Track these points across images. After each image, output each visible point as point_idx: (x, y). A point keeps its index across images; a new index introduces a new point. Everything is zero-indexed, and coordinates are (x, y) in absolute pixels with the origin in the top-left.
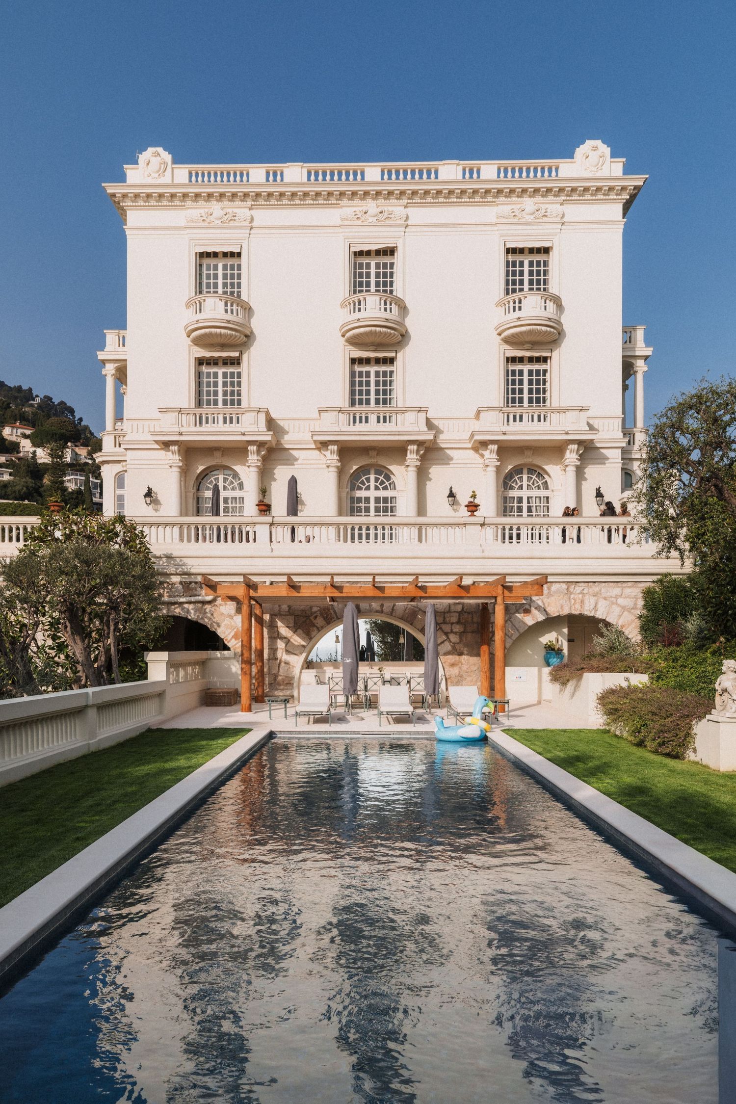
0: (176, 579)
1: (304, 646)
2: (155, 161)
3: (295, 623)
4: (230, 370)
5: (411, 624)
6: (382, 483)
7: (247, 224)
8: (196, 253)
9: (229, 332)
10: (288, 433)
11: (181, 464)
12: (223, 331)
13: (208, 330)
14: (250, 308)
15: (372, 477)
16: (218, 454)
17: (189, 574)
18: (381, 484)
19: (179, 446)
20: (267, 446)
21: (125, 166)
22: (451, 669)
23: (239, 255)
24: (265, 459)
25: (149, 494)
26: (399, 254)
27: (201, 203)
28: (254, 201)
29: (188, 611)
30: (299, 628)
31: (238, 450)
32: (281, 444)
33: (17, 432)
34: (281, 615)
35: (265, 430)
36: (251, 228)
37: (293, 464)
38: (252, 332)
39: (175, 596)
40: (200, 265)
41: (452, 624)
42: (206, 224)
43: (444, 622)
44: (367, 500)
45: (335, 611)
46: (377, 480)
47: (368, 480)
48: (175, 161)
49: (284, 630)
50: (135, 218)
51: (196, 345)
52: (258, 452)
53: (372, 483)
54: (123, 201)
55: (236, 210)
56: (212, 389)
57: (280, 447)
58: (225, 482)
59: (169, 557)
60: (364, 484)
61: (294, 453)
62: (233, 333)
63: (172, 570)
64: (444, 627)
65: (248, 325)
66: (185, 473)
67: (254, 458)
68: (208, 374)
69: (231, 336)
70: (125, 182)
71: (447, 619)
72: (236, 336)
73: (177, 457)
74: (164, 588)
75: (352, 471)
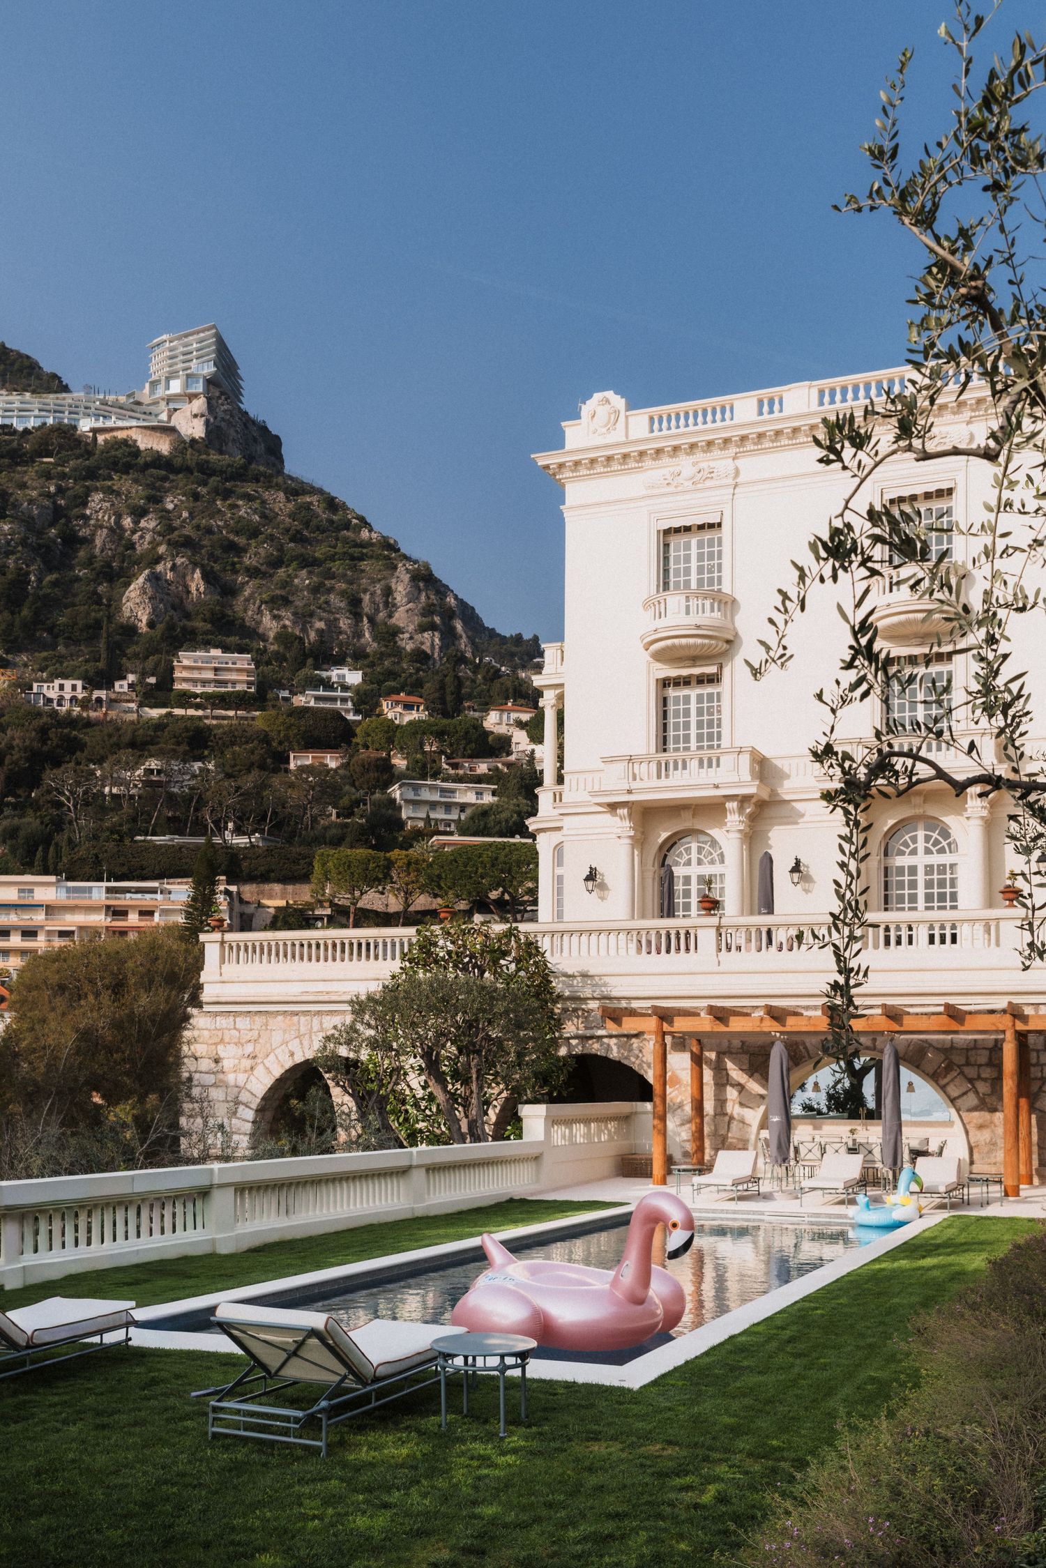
0: (593, 1005)
1: (762, 1097)
2: (602, 411)
3: (751, 1065)
4: (708, 690)
5: (918, 1067)
6: (936, 843)
7: (730, 481)
8: (659, 532)
9: (699, 641)
10: (788, 777)
11: (632, 833)
12: (691, 641)
13: (669, 642)
14: (734, 601)
15: (921, 834)
16: (687, 815)
17: (610, 998)
18: (934, 845)
19: (630, 809)
20: (754, 800)
21: (563, 424)
22: (978, 1133)
23: (719, 525)
24: (754, 819)
25: (592, 876)
26: (958, 496)
27: (666, 460)
28: (738, 446)
29: (609, 1048)
30: (756, 1071)
31: (712, 808)
32: (778, 794)
33: (509, 718)
34: (731, 1053)
35: (749, 778)
36: (736, 486)
37: (797, 823)
38: (736, 635)
39: (592, 1028)
40: (667, 546)
41: (980, 1066)
42: (671, 489)
43: (968, 1064)
44: (913, 870)
45: (806, 1048)
46: (927, 839)
47: (914, 839)
48: (631, 406)
49: (736, 1073)
50: (576, 492)
51: (658, 661)
52: (741, 809)
53: (921, 845)
54: (560, 473)
55: (712, 464)
56: (681, 720)
57: (777, 799)
58: (699, 853)
59: (585, 975)
60: (907, 846)
61: (798, 806)
62: (706, 641)
63: (587, 992)
64: (967, 1070)
65: (730, 626)
66: (642, 844)
67: (735, 819)
68: (677, 699)
69: (703, 645)
70: (563, 447)
71: (972, 1060)
72: (710, 646)
73: (627, 823)
74: (578, 1017)
75: (886, 829)
